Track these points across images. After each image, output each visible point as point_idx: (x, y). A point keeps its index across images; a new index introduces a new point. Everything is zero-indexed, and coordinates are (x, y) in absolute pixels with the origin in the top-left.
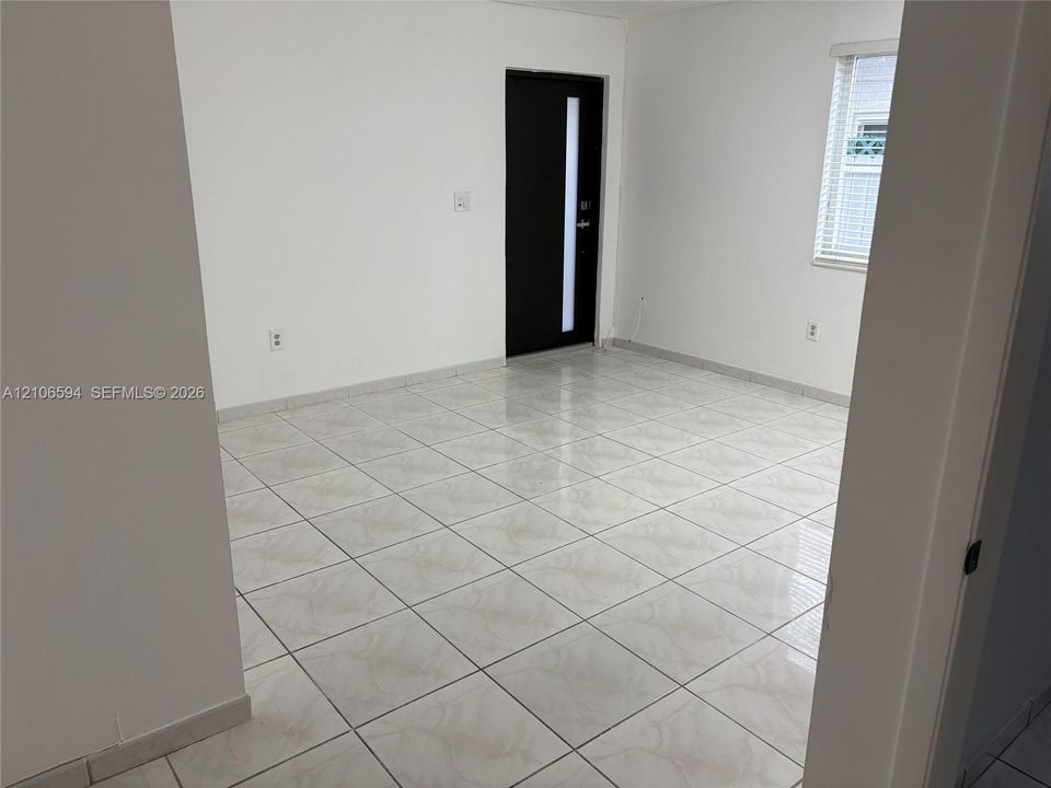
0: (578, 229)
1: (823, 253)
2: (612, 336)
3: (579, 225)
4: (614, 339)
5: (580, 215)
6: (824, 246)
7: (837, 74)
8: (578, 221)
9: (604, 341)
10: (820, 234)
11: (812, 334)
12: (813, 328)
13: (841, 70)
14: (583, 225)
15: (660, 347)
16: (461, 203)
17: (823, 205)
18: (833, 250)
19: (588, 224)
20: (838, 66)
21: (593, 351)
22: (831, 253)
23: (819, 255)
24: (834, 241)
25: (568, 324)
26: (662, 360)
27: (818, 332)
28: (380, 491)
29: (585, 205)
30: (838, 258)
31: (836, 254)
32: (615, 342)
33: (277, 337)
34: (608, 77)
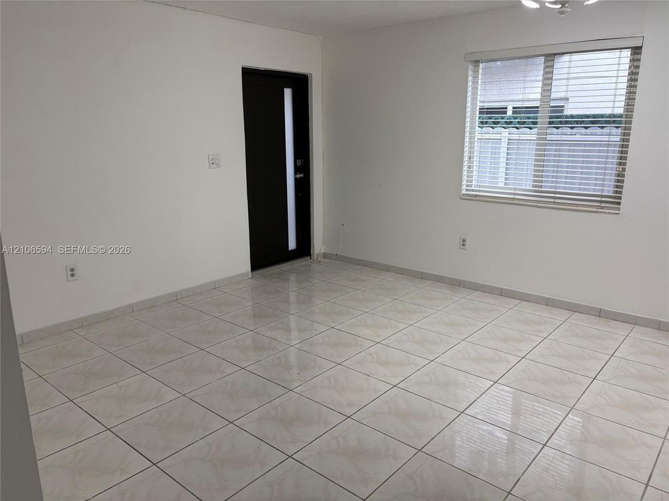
0: (296, 179)
1: (467, 190)
2: (323, 251)
3: (296, 176)
4: (324, 253)
5: (297, 169)
6: (467, 186)
7: (470, 73)
8: (296, 173)
9: (318, 255)
10: (465, 178)
11: (463, 245)
12: (464, 241)
13: (472, 70)
14: (299, 176)
15: (358, 258)
16: (214, 162)
17: (466, 159)
18: (473, 188)
19: (302, 175)
20: (470, 67)
21: (311, 262)
22: (473, 190)
23: (464, 192)
24: (474, 183)
25: (292, 244)
26: (359, 267)
27: (467, 243)
28: (171, 395)
29: (299, 163)
30: (478, 193)
31: (477, 191)
32: (325, 255)
33: (72, 270)
34: (311, 74)
